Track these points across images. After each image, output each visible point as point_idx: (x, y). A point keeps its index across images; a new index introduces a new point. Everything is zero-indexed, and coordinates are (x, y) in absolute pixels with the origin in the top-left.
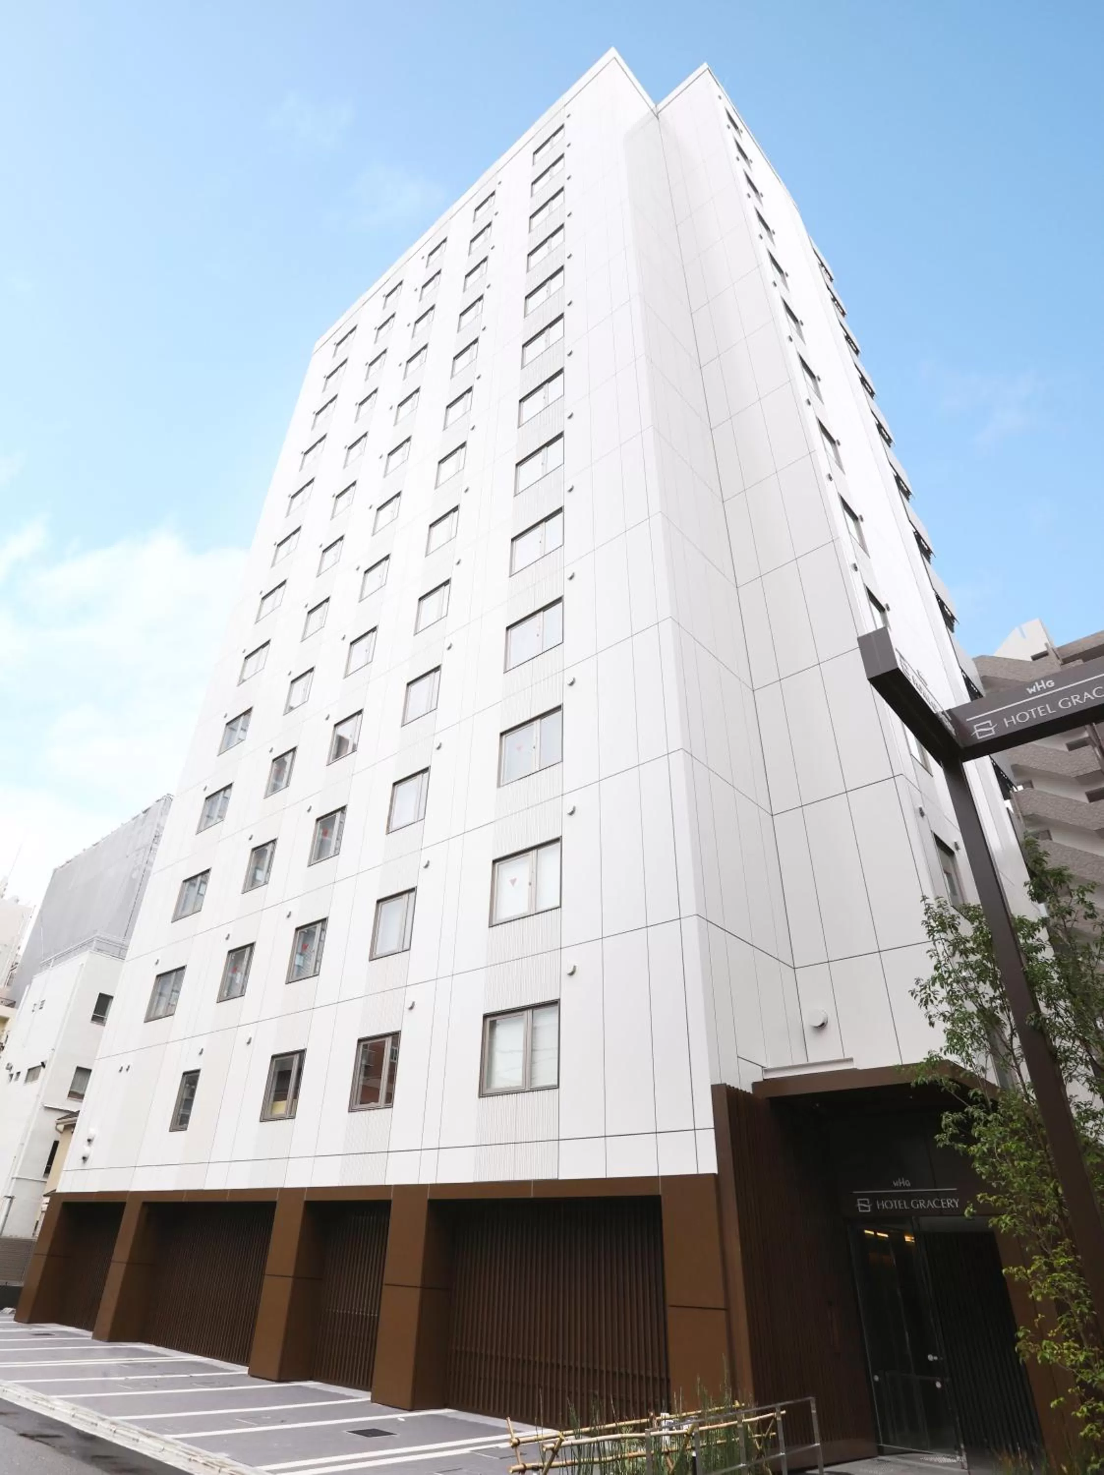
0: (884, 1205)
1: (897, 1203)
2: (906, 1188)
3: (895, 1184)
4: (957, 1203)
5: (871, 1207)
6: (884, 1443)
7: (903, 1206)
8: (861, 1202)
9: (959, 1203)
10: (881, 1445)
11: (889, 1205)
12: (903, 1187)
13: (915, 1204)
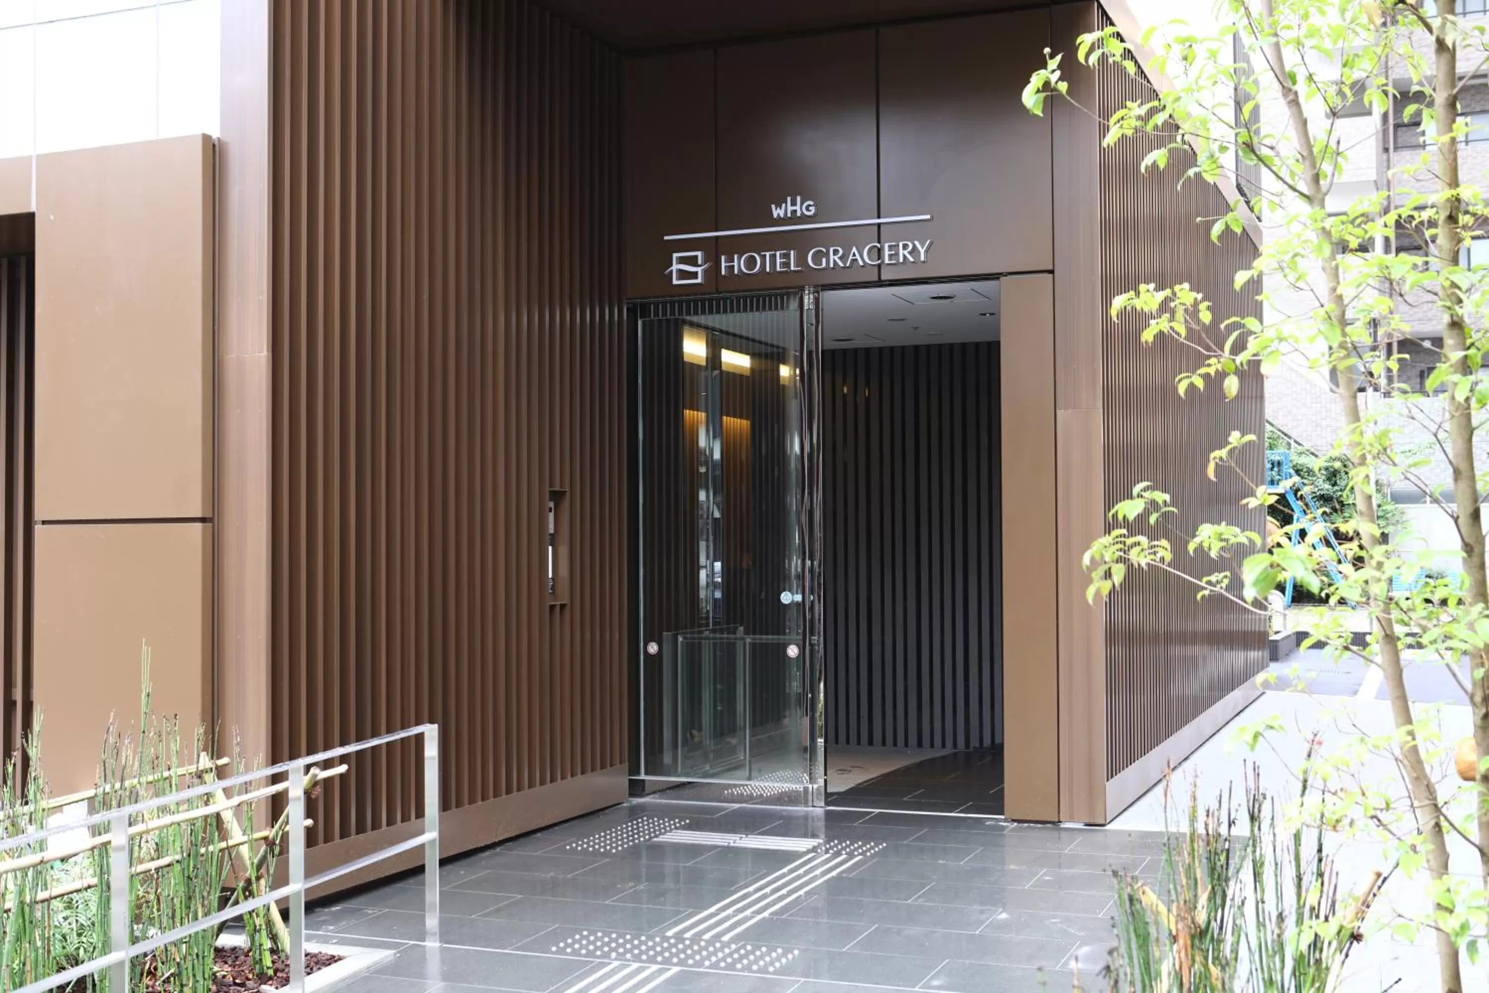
0: (739, 264)
1: (773, 257)
2: (804, 219)
3: (777, 212)
4: (922, 251)
5: (705, 272)
6: (646, 773)
7: (786, 264)
8: (682, 260)
9: (926, 252)
10: (643, 777)
11: (751, 262)
12: (794, 219)
13: (817, 257)
